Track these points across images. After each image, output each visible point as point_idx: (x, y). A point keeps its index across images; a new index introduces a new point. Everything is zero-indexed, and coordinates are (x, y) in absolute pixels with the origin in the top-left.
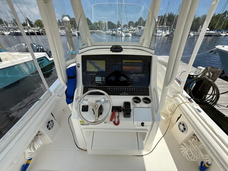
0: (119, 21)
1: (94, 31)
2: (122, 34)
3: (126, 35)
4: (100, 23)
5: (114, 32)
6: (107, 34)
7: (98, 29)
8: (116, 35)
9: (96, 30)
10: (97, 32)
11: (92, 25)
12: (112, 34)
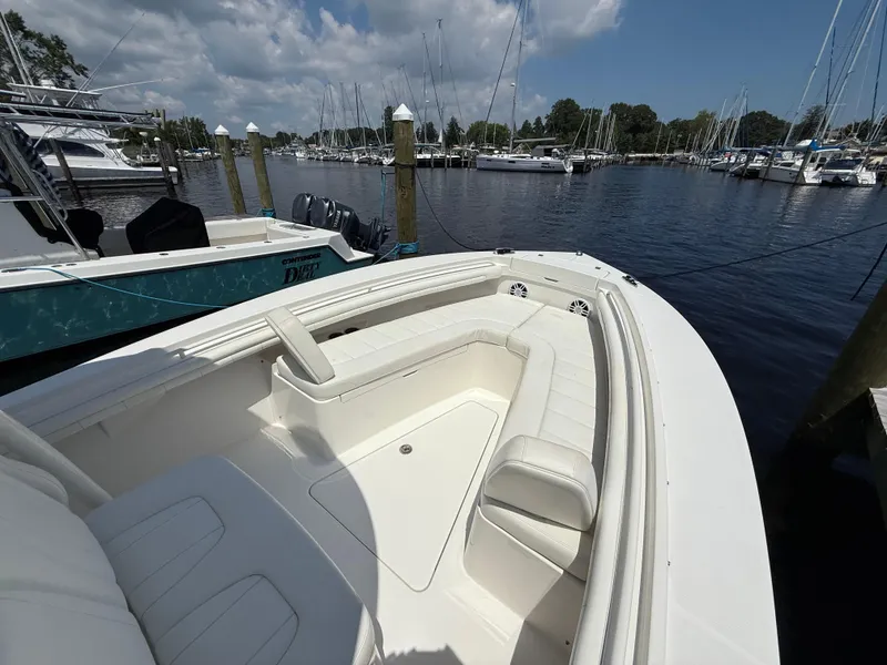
0: (818, 109)
1: (658, 155)
2: (800, 173)
3: (829, 179)
4: (703, 121)
5: (758, 162)
6: (713, 170)
7: (682, 148)
8: (762, 175)
9: (671, 151)
10: (672, 159)
11: (654, 132)
12: (743, 169)
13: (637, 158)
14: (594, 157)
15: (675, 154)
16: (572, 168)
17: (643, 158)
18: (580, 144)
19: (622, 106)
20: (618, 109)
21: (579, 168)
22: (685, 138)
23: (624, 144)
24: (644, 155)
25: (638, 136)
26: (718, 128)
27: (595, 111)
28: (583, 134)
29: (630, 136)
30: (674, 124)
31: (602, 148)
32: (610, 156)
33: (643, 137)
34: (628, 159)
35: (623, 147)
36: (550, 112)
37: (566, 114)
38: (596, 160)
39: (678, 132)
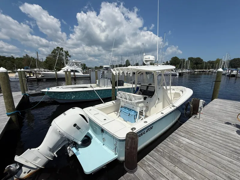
1: (205, 70)
4: (218, 61)
5: (235, 72)
7: (212, 68)
8: (236, 76)
10: (210, 71)
11: (202, 64)
12: (230, 74)
13: (198, 71)
14: (184, 71)
15: (210, 70)
16: (178, 74)
17: (200, 71)
18: (180, 68)
19: (192, 58)
20: (191, 59)
21: (180, 74)
22: (213, 66)
23: (193, 67)
24: (200, 70)
25: (198, 65)
26: (223, 63)
27: (183, 59)
28: (181, 65)
29: (195, 65)
30: (209, 62)
31: (186, 68)
32: (189, 71)
33: (200, 65)
34: (195, 71)
35: (193, 68)
36: (170, 60)
37: (175, 60)
38: (185, 72)
39: (211, 64)
